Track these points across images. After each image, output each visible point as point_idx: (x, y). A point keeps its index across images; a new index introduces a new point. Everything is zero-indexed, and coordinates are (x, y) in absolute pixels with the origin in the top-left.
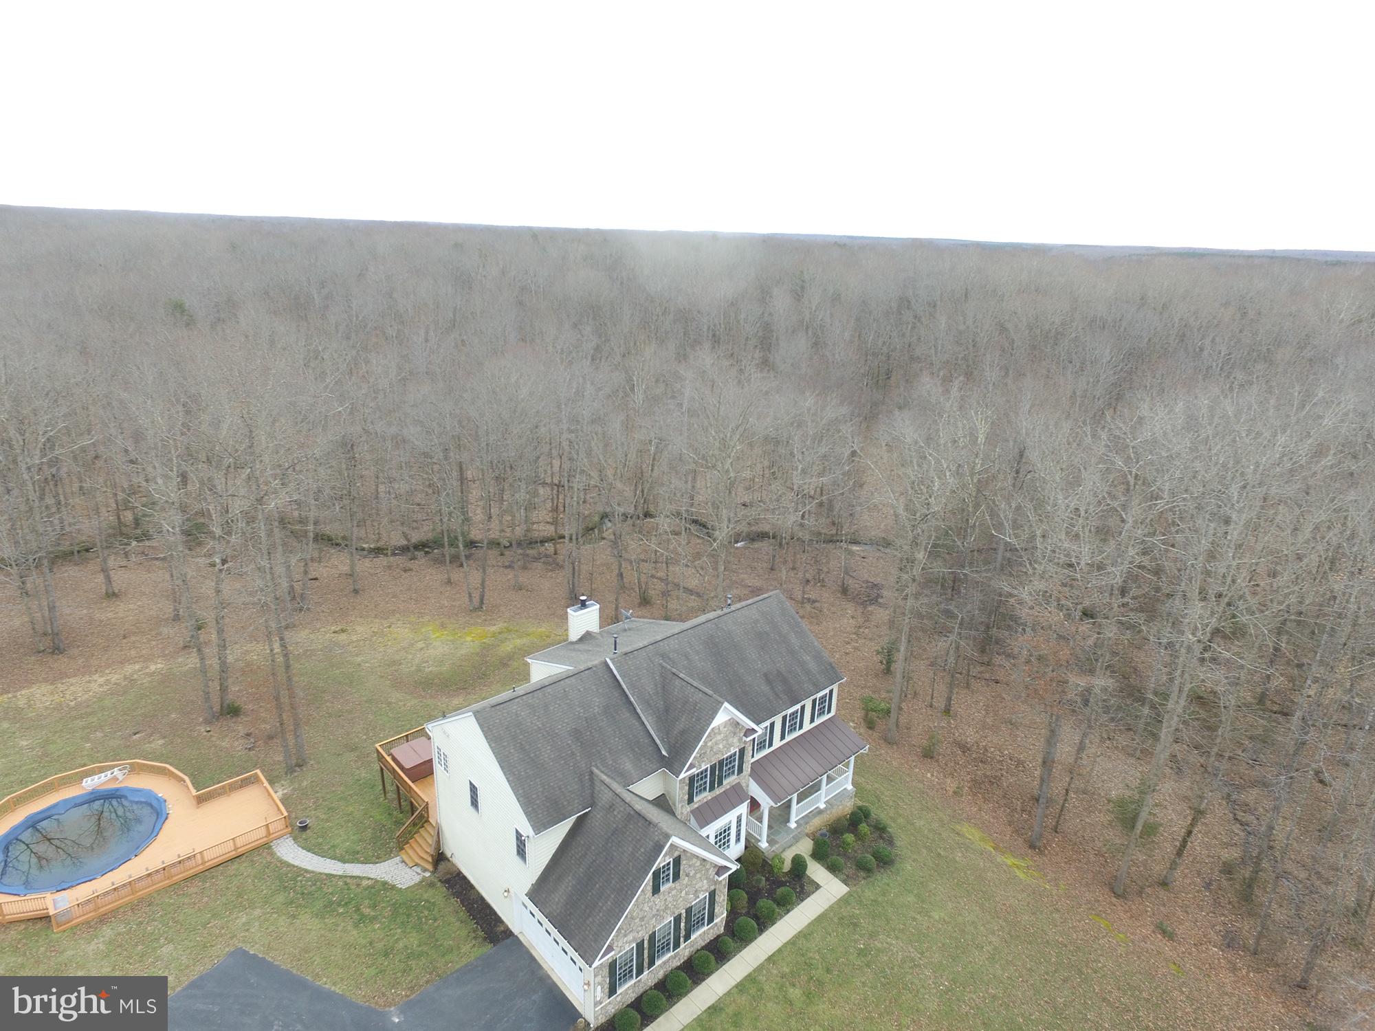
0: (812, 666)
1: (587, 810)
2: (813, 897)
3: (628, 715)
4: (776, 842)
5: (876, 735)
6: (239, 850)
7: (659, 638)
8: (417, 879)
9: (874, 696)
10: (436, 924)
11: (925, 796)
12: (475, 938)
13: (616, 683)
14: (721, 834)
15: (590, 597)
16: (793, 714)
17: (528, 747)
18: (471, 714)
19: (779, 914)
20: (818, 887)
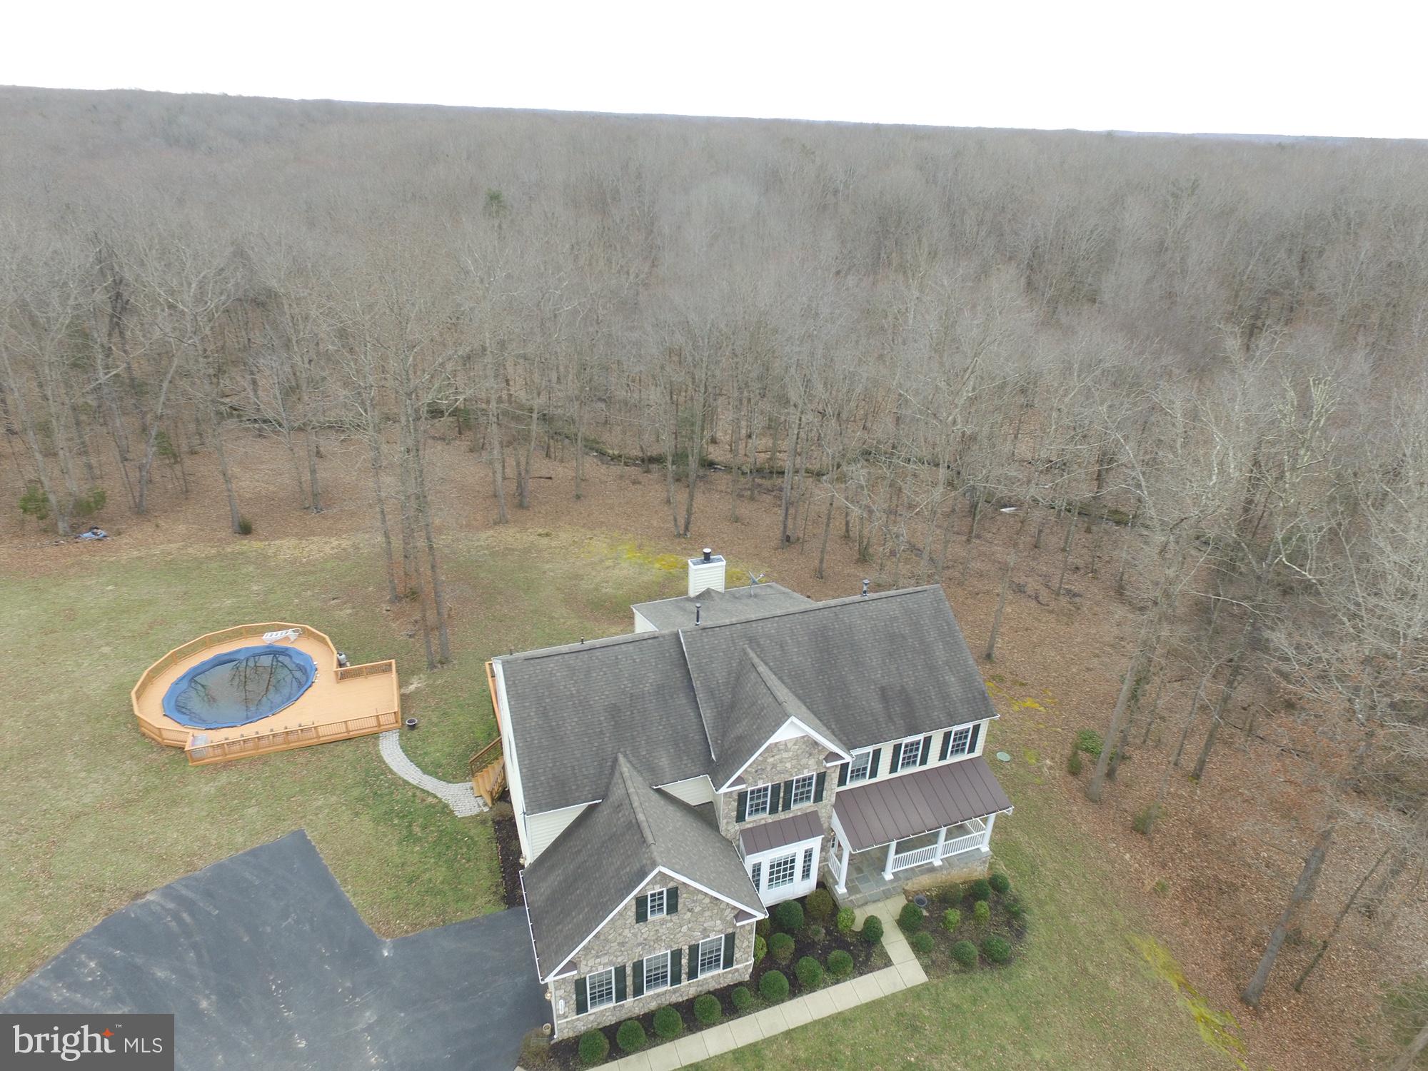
0: (955, 690)
1: (597, 802)
2: (876, 974)
3: (685, 701)
4: (859, 891)
5: (1075, 783)
6: (351, 733)
7: (753, 617)
8: (475, 811)
9: (1098, 732)
10: (467, 865)
11: (1107, 883)
12: (495, 893)
13: (682, 661)
14: (779, 865)
15: (715, 551)
16: (912, 744)
17: (551, 714)
18: (500, 662)
19: (824, 980)
20: (888, 963)
